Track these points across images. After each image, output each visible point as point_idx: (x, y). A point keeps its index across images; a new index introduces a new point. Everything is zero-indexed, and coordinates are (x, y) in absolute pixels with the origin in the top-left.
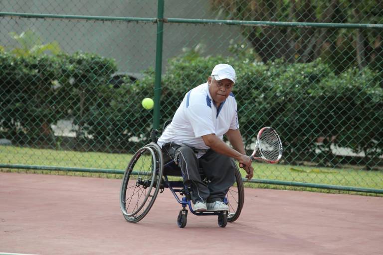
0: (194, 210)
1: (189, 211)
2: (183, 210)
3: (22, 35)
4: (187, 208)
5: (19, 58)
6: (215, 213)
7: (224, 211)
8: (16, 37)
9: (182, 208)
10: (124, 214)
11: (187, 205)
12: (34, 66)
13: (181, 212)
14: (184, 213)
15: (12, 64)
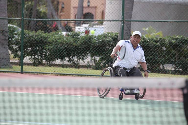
0: (125, 93)
1: (124, 93)
2: (121, 93)
3: (147, 29)
4: (123, 92)
5: (151, 38)
6: (134, 94)
7: (138, 93)
8: (145, 30)
9: (121, 92)
10: (99, 95)
11: (123, 91)
12: (158, 41)
13: (120, 94)
14: (121, 94)
15: (148, 40)
